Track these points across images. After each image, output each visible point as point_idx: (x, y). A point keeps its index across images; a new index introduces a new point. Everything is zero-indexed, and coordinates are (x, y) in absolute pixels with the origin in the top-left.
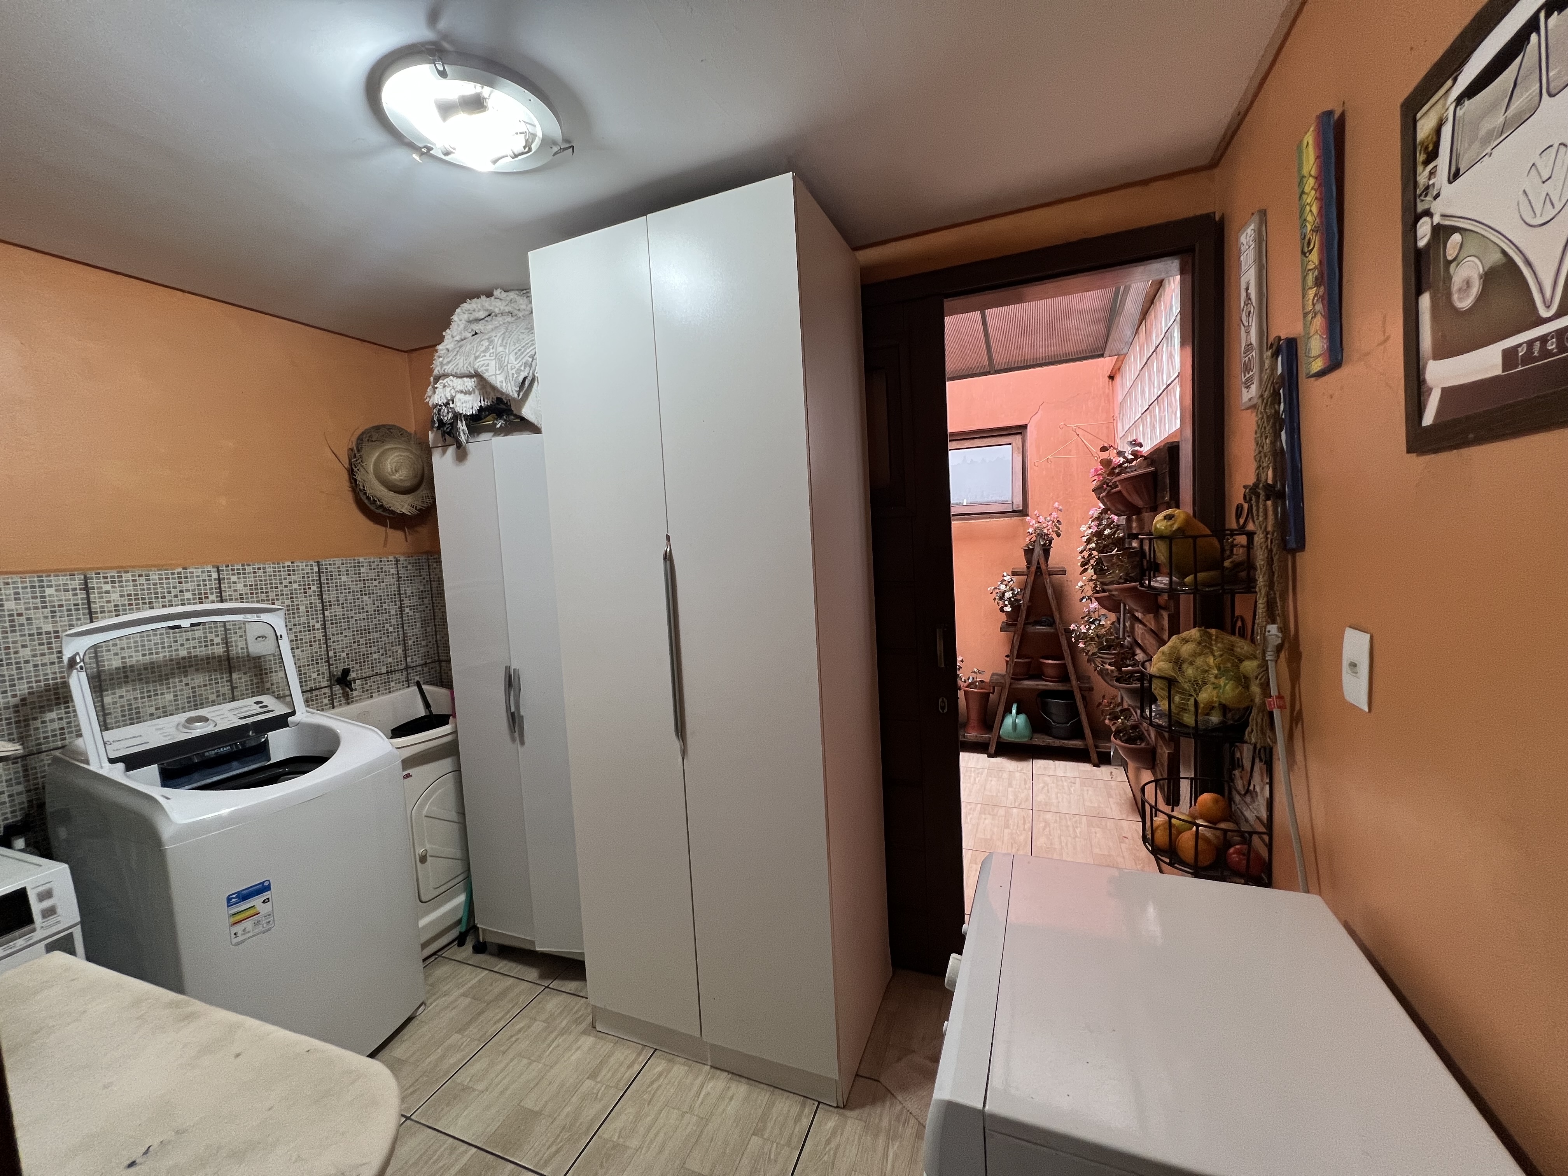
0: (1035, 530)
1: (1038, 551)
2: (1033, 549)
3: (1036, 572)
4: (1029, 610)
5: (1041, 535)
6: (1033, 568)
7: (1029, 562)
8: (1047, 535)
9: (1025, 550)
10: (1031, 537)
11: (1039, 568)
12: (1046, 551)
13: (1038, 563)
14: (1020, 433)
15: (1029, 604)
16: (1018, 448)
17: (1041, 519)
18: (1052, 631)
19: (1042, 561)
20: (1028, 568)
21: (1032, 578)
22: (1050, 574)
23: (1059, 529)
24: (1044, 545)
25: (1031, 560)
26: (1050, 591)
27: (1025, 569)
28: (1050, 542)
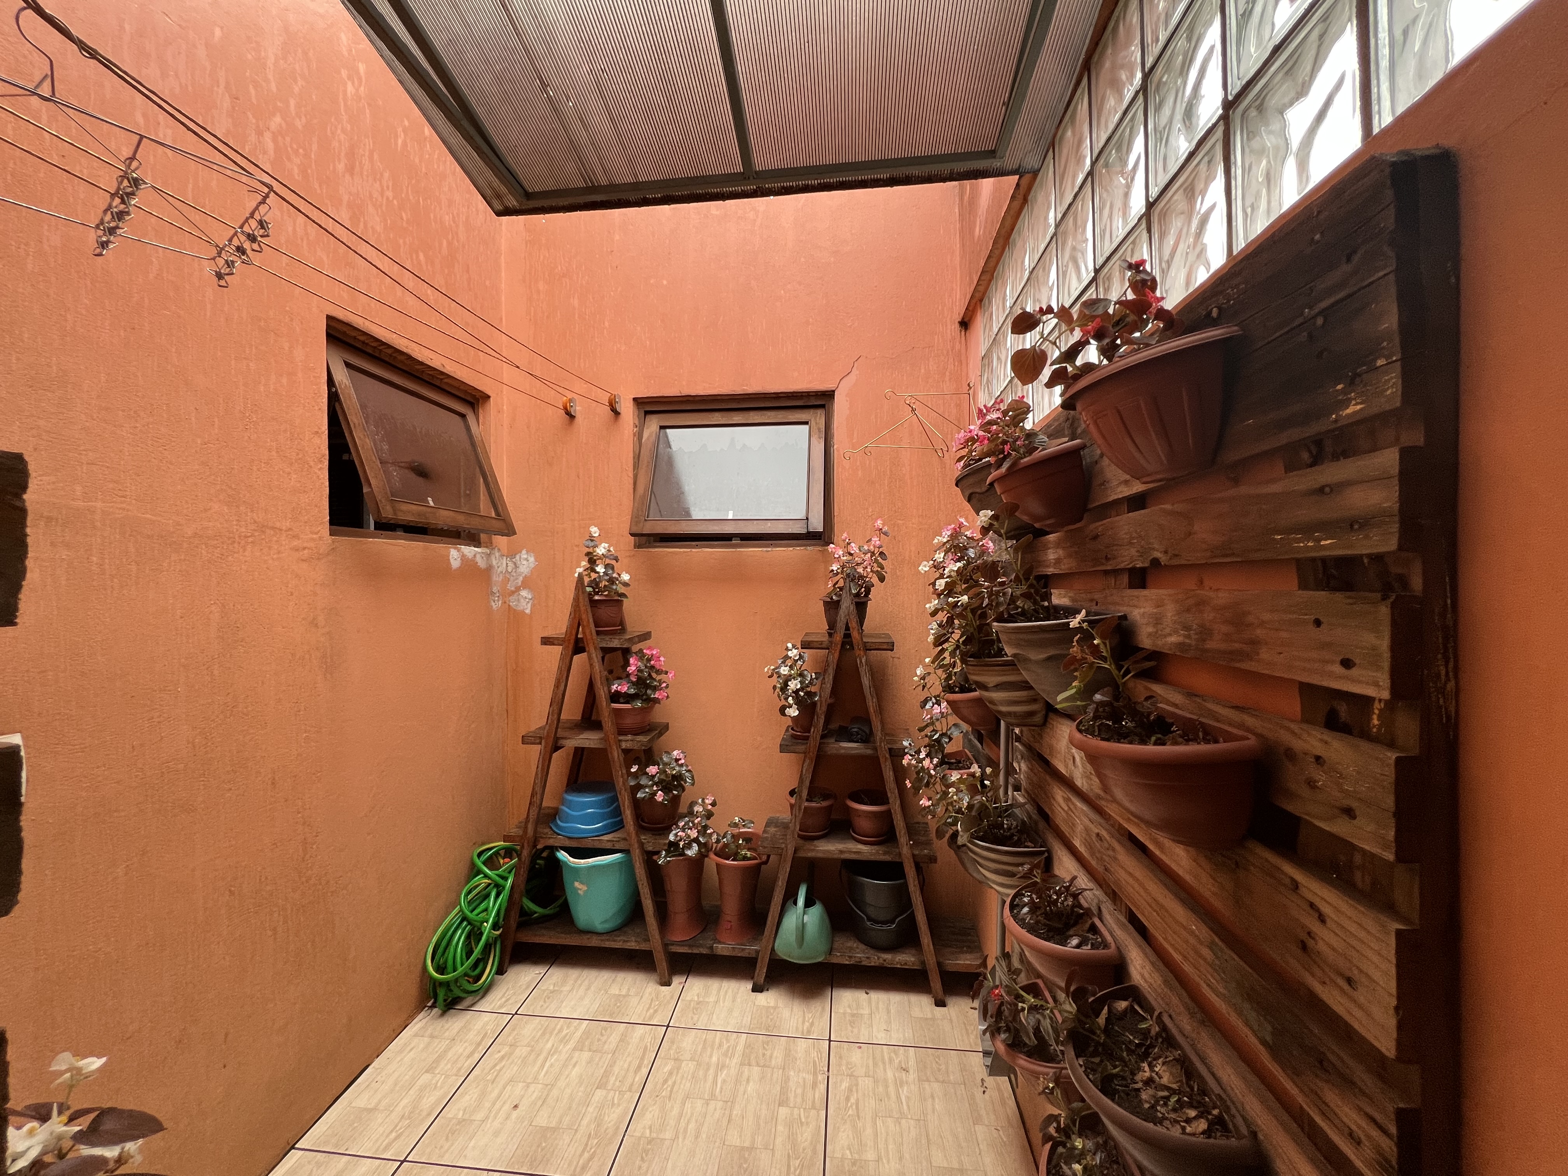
0: (843, 567)
1: (847, 605)
2: (838, 602)
3: (843, 644)
4: (831, 711)
5: (853, 578)
6: (838, 637)
7: (832, 625)
8: (861, 577)
9: (826, 603)
10: (836, 579)
11: (847, 636)
12: (861, 606)
13: (847, 628)
14: (822, 406)
15: (829, 701)
16: (819, 429)
17: (854, 548)
18: (869, 752)
19: (853, 624)
20: (830, 635)
21: (837, 655)
22: (867, 648)
23: (882, 568)
24: (858, 595)
25: (836, 621)
26: (866, 681)
27: (826, 638)
28: (868, 592)
